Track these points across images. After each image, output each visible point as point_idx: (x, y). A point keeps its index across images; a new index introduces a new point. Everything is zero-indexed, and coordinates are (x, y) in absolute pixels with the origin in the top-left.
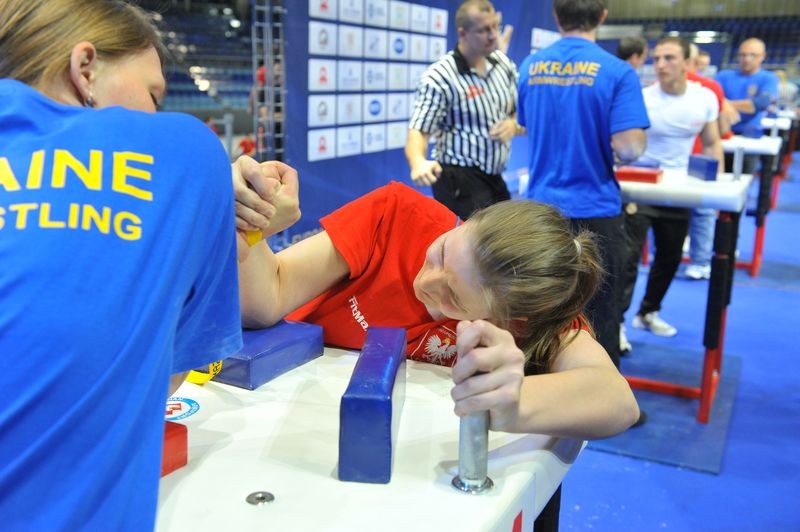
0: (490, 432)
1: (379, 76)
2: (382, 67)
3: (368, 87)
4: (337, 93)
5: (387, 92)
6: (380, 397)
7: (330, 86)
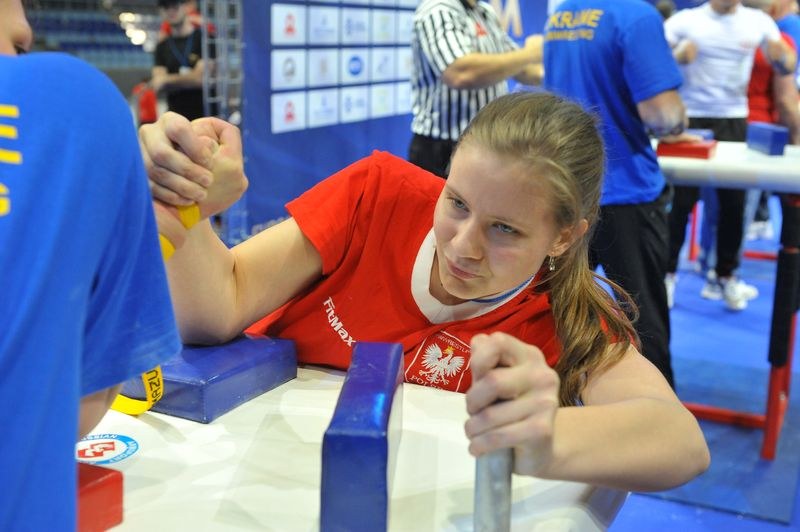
0: (515, 478)
1: (360, 27)
2: (364, 15)
3: (346, 40)
4: (308, 47)
5: (370, 46)
6: (374, 434)
7: (299, 38)
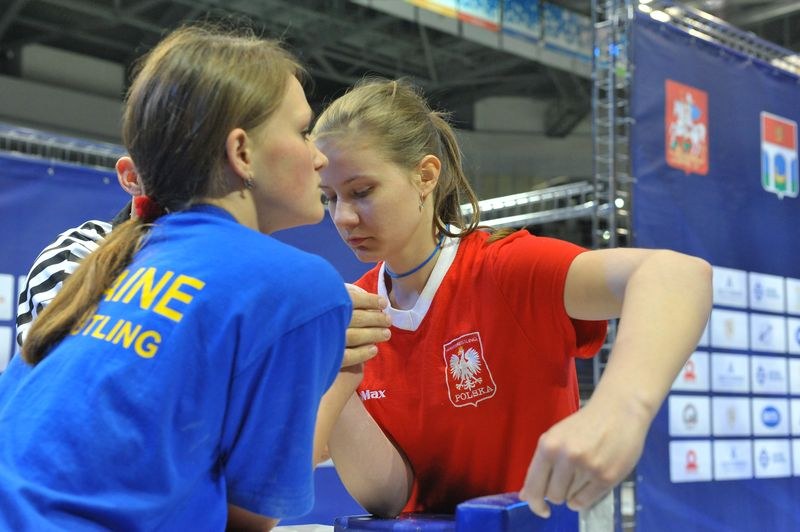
1: (775, 376)
2: (780, 363)
3: (757, 388)
4: (711, 394)
5: (789, 396)
7: (701, 384)
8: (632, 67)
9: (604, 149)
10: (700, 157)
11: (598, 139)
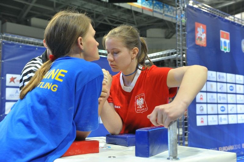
1: (224, 98)
2: (225, 95)
3: (219, 102)
4: (207, 103)
5: (227, 104)
7: (204, 101)
8: (186, 19)
9: (179, 40)
10: (204, 42)
11: (177, 38)
